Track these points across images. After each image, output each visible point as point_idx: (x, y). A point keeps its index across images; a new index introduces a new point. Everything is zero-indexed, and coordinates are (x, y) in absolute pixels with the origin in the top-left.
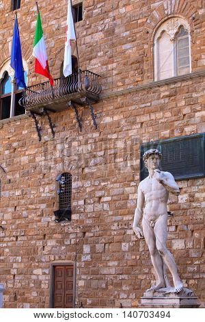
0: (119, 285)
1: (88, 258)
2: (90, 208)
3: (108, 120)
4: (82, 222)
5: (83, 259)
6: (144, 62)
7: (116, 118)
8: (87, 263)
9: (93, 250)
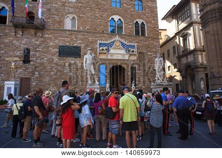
0: (50, 84)
2: (38, 61)
3: (47, 36)
4: (35, 65)
5: (35, 76)
6: (61, 23)
7: (50, 36)
8: (37, 78)
9: (39, 74)
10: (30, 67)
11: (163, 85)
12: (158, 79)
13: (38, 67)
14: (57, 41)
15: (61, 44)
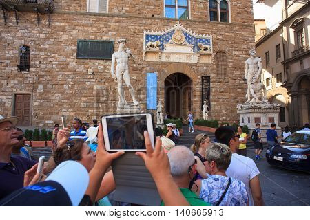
0: (62, 105)
1: (42, 91)
2: (43, 66)
3: (58, 24)
4: (38, 72)
5: (38, 91)
6: (82, 2)
7: (63, 24)
8: (40, 94)
9: (45, 87)
10: (30, 76)
11: (260, 108)
12: (251, 98)
13: (43, 76)
14: (74, 33)
15: (81, 38)
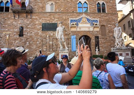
1: (28, 45)
2: (29, 34)
3: (34, 17)
4: (26, 37)
5: (27, 45)
6: (43, 8)
7: (36, 17)
9: (29, 43)
10: (23, 38)
13: (28, 39)
14: (41, 20)
15: (43, 22)
